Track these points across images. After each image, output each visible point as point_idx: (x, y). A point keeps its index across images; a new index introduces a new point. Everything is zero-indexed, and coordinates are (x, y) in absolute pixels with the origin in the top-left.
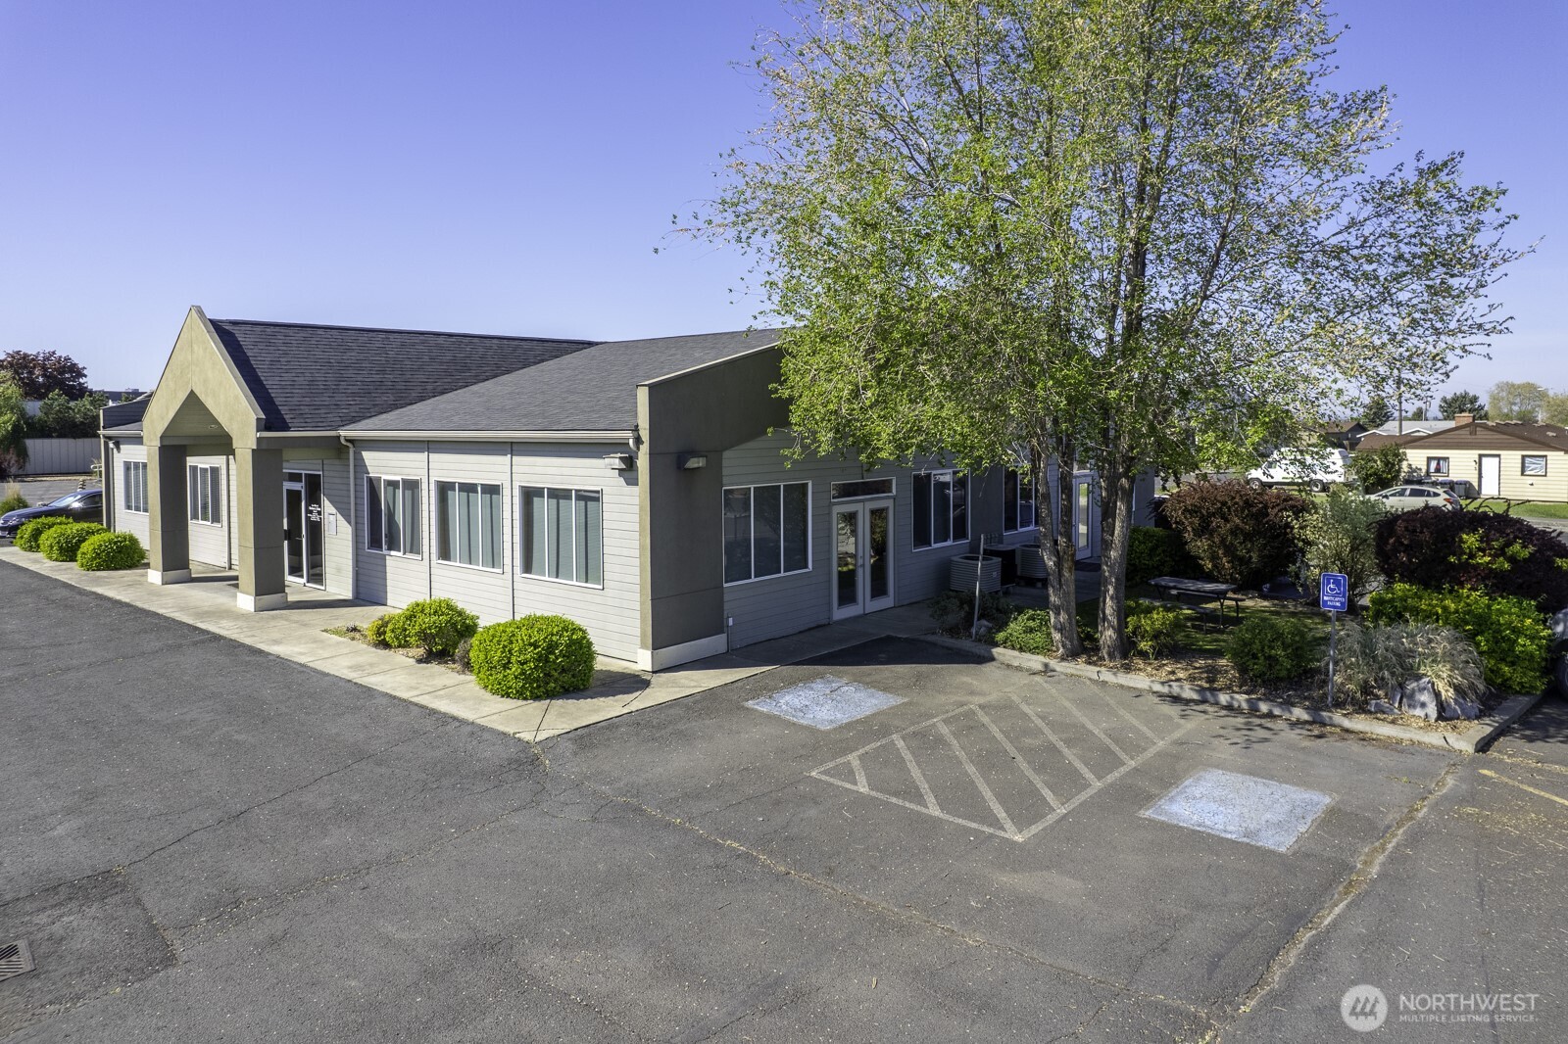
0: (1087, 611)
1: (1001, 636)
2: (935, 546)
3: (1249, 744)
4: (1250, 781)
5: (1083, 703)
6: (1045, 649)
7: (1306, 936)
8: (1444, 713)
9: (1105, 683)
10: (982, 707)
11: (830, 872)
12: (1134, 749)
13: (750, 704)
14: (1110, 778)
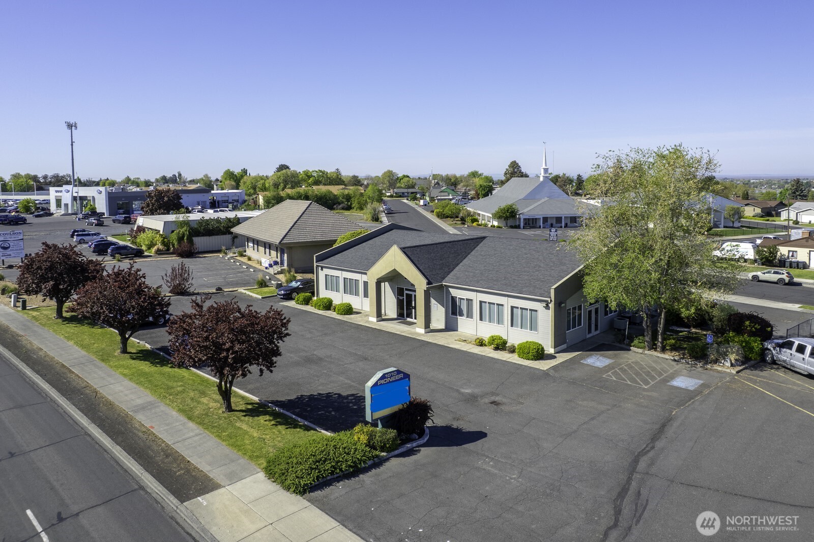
0: (654, 337)
1: (632, 344)
2: (609, 315)
3: (690, 371)
4: (688, 379)
5: (655, 362)
6: (644, 348)
7: (692, 401)
8: (732, 365)
9: (659, 357)
10: (632, 362)
11: (616, 392)
12: (665, 372)
13: (581, 361)
14: (661, 378)
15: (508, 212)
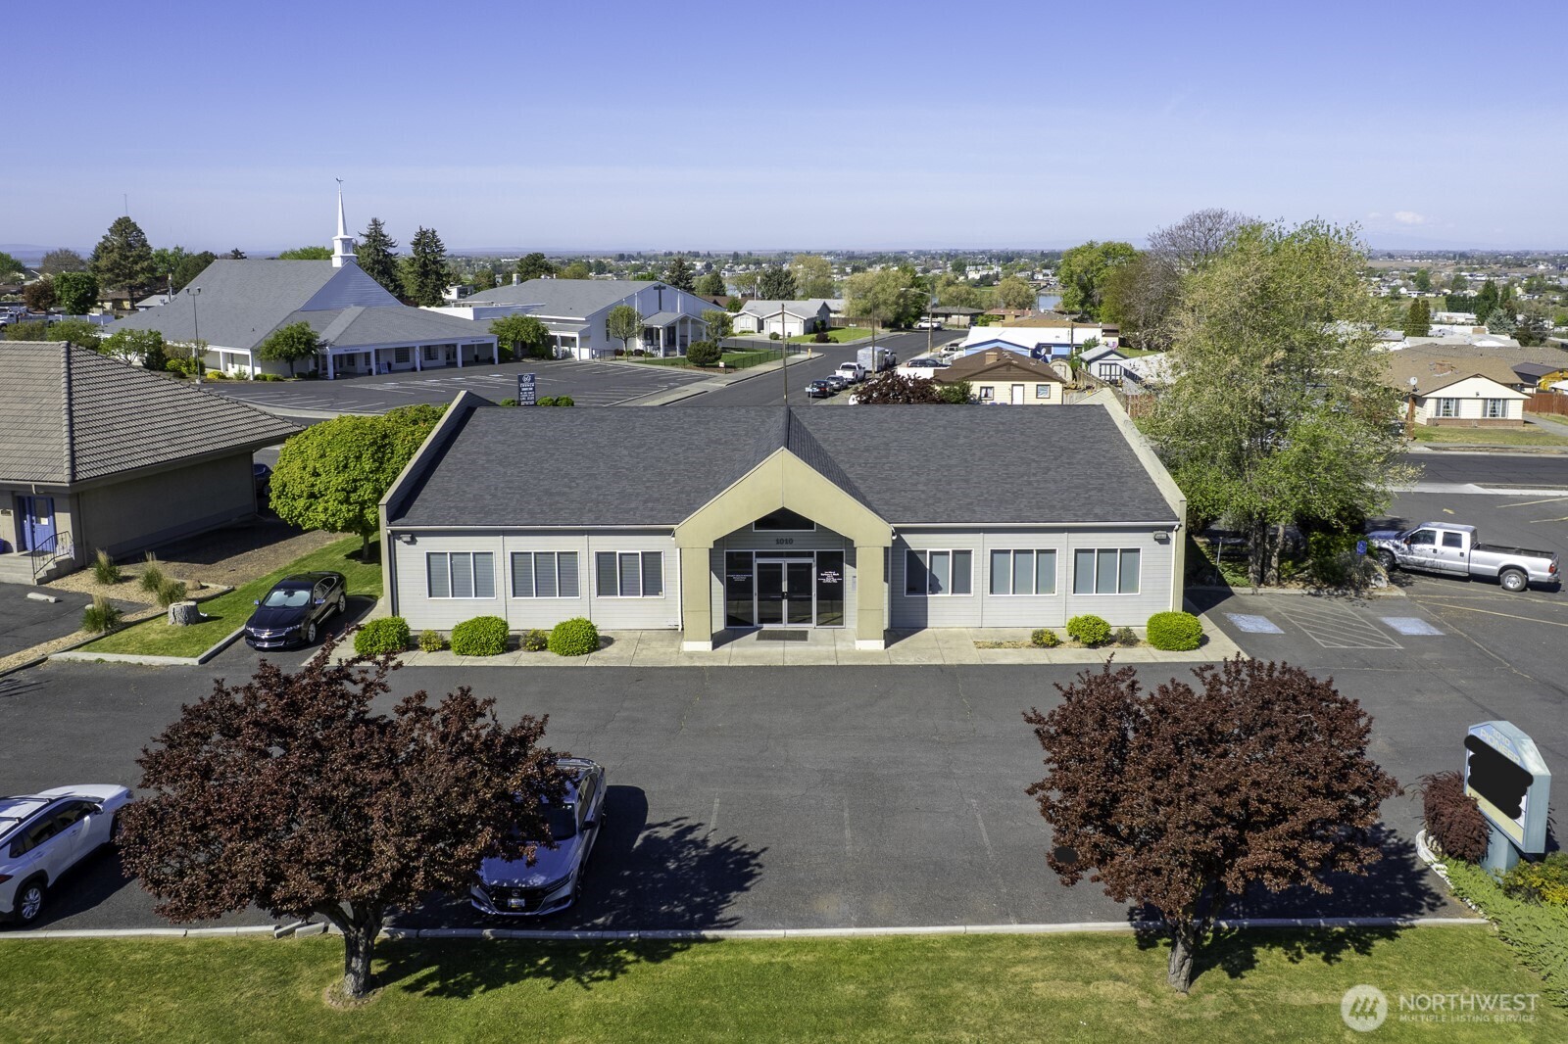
1: (1228, 581)
6: (1249, 584)
13: (1243, 631)
15: (300, 343)
